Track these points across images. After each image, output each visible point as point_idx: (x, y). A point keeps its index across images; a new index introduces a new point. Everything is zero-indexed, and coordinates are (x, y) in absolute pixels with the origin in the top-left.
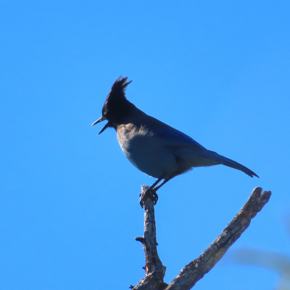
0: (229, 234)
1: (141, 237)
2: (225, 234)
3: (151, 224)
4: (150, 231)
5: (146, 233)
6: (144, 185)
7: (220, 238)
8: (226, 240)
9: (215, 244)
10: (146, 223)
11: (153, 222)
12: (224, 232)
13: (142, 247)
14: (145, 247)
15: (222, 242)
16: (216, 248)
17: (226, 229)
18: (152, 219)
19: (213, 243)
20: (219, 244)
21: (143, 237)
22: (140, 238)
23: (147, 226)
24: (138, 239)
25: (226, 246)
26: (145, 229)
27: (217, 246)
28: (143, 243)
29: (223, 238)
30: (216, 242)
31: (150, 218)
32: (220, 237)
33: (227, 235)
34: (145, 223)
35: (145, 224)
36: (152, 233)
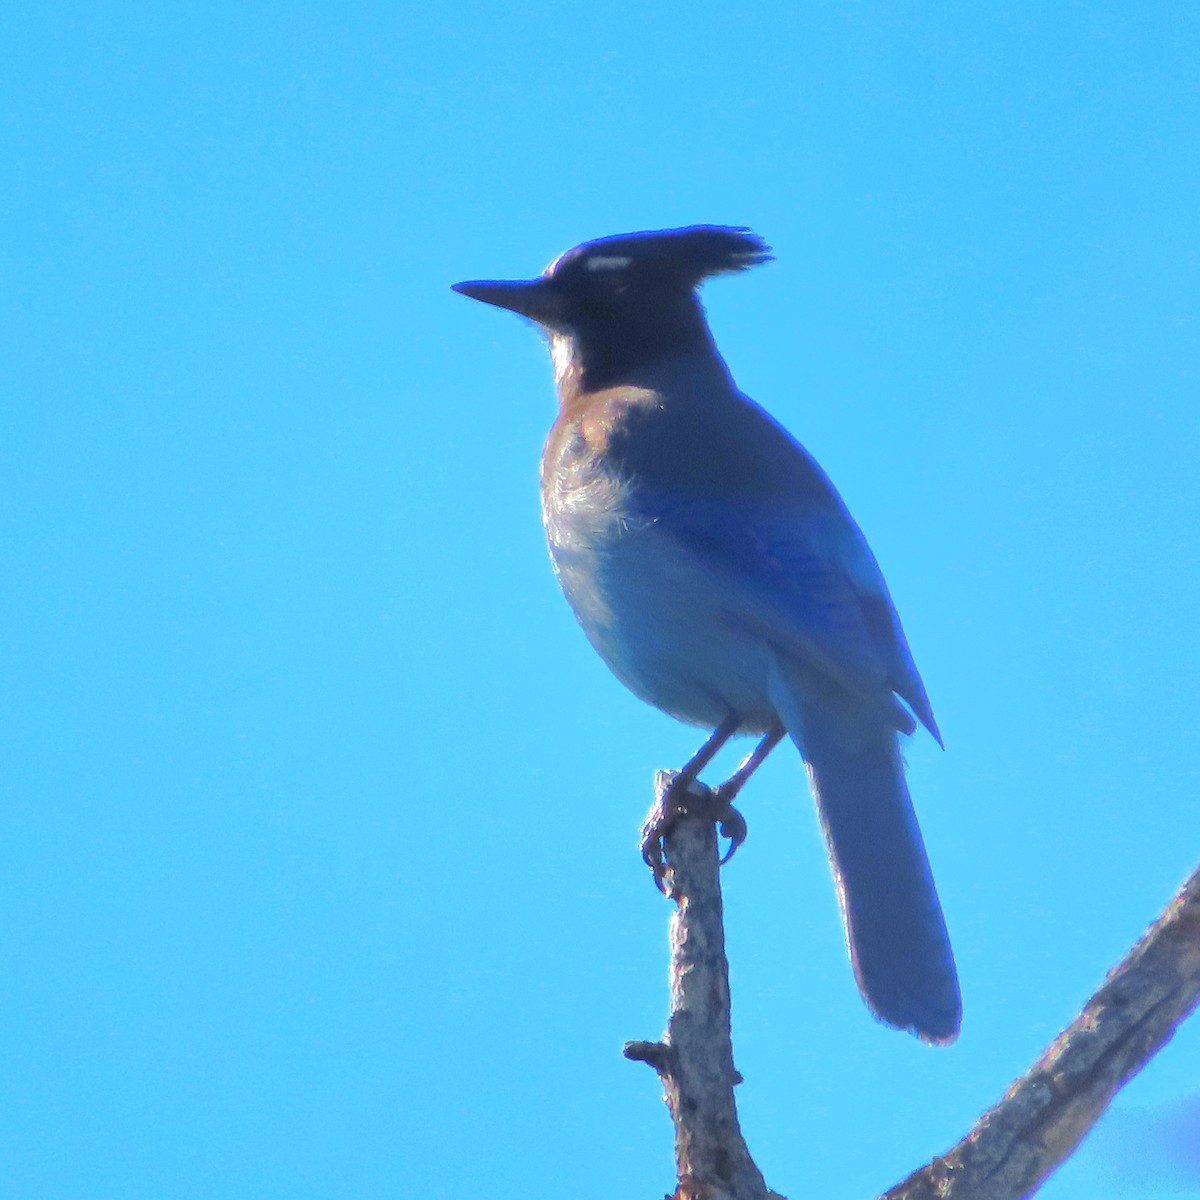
0: (1113, 1022)
1: (654, 1041)
2: (1094, 1024)
3: (704, 969)
4: (701, 1010)
5: (680, 1020)
6: (667, 771)
7: (1068, 1046)
8: (1097, 1055)
9: (1041, 1078)
10: (678, 966)
11: (719, 962)
12: (1087, 1017)
13: (659, 1091)
14: (672, 1092)
15: (1080, 1066)
16: (1046, 1102)
17: (1098, 999)
18: (709, 945)
19: (1028, 1073)
20: (1061, 1074)
21: (667, 1041)
22: (647, 1044)
23: (687, 982)
24: (641, 1052)
25: (1100, 1085)
26: (673, 1001)
27: (1054, 1089)
28: (661, 1070)
29: (1080, 1044)
30: (1047, 1067)
31: (702, 942)
32: (1065, 1040)
33: (1102, 1029)
34: (672, 968)
35: (673, 976)
36: (711, 1020)
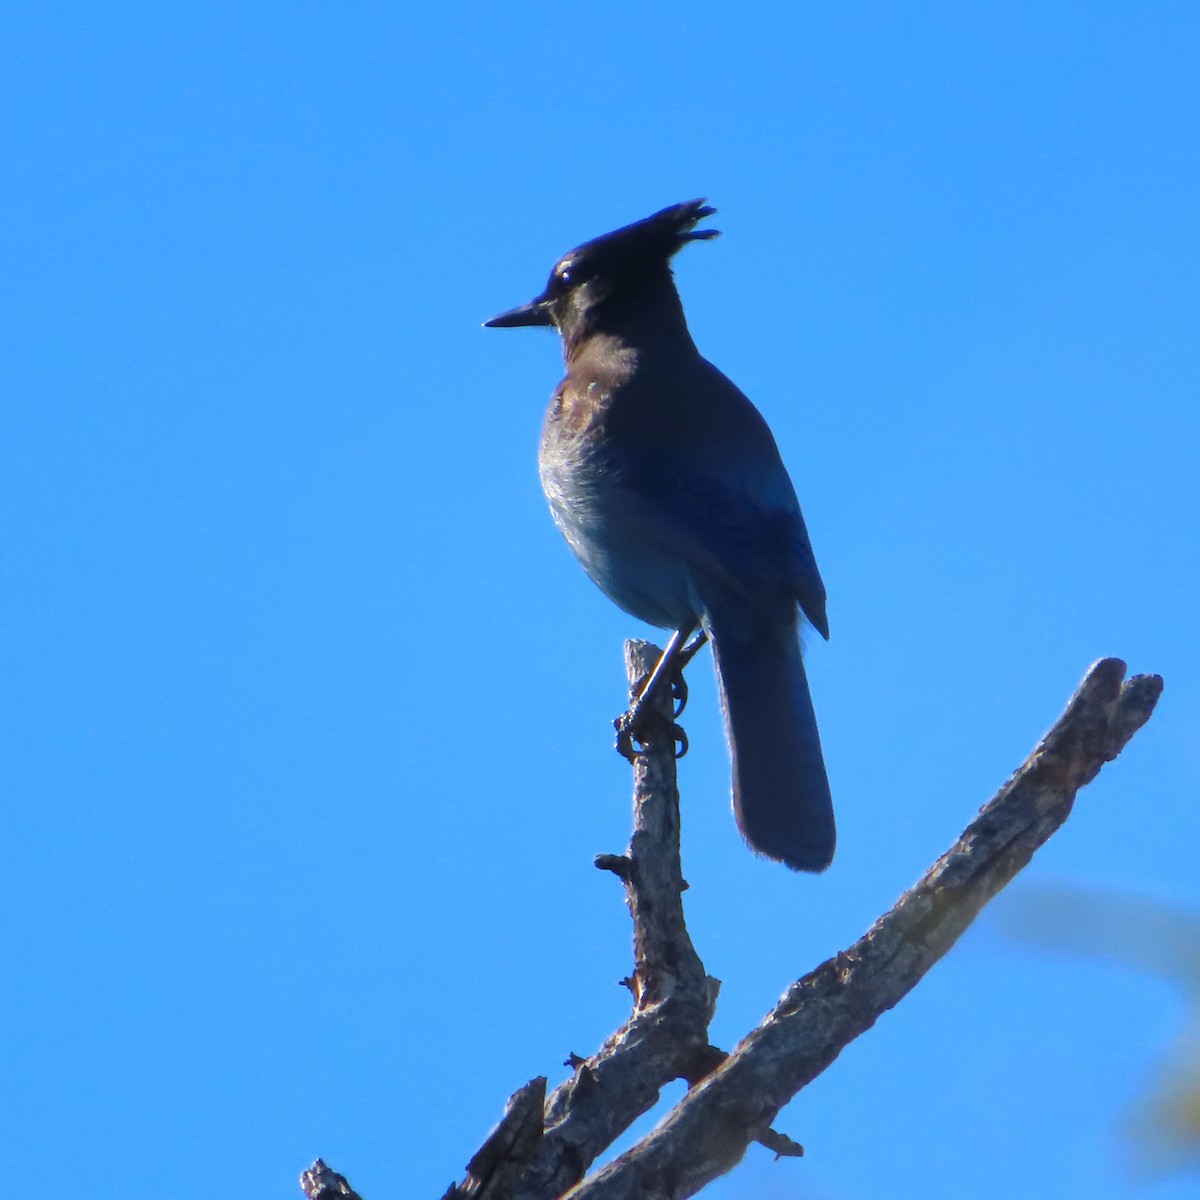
0: (983, 848)
1: (619, 855)
2: (969, 849)
3: (660, 800)
4: (657, 830)
5: (639, 838)
6: (634, 640)
7: (947, 865)
8: (970, 874)
9: (925, 890)
10: (639, 796)
11: (671, 793)
12: (963, 843)
13: (621, 895)
14: (632, 895)
15: (956, 882)
16: (930, 908)
17: (972, 829)
18: (665, 779)
19: (914, 887)
20: (942, 888)
21: (629, 855)
22: (613, 857)
23: (646, 808)
24: (607, 863)
25: (972, 898)
26: (635, 823)
27: (934, 899)
28: (624, 878)
29: (957, 865)
30: (930, 882)
31: (659, 776)
32: (946, 860)
33: (974, 852)
34: (635, 797)
35: (634, 802)
36: (664, 839)
